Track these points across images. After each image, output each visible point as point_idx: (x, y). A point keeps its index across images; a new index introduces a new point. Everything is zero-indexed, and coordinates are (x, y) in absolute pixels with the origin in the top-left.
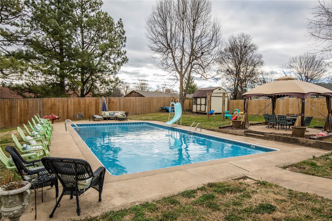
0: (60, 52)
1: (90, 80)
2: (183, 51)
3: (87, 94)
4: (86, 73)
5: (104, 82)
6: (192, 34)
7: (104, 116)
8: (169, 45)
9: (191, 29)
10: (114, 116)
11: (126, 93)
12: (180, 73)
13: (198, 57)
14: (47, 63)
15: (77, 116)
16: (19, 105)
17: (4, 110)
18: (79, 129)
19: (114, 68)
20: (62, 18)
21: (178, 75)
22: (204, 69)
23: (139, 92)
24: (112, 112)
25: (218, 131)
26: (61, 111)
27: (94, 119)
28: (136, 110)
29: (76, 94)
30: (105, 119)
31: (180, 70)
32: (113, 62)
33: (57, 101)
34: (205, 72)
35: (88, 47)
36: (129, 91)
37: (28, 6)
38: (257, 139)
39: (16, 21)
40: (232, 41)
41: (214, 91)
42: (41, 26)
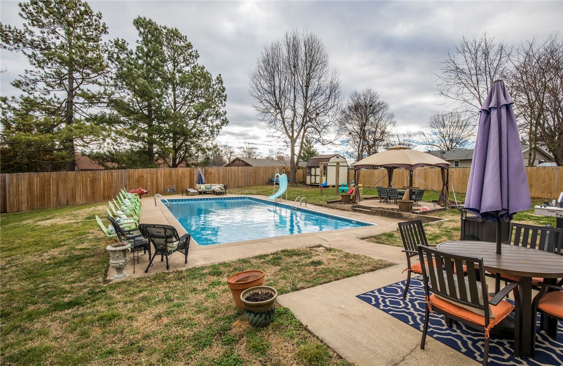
0: (148, 114)
1: (184, 147)
2: (294, 110)
3: (179, 163)
4: (179, 138)
5: (199, 148)
6: (305, 91)
7: (199, 190)
8: (277, 104)
9: (304, 85)
10: (211, 190)
11: (229, 161)
12: (291, 138)
13: (313, 119)
14: (133, 128)
15: (168, 190)
16: (102, 177)
17: (86, 183)
18: (170, 205)
19: (212, 132)
20: (151, 75)
21: (288, 140)
22: (320, 133)
23: (244, 160)
24: (208, 185)
25: (326, 207)
26: (149, 184)
27: (187, 193)
28: (239, 182)
29: (167, 164)
30: (200, 193)
31: (291, 134)
32: (211, 124)
33: (146, 173)
34: (321, 137)
35: (181, 107)
36: (233, 158)
37: (113, 62)
38: (363, 214)
39: (99, 80)
40: (356, 98)
41: (331, 160)
42: (127, 85)
